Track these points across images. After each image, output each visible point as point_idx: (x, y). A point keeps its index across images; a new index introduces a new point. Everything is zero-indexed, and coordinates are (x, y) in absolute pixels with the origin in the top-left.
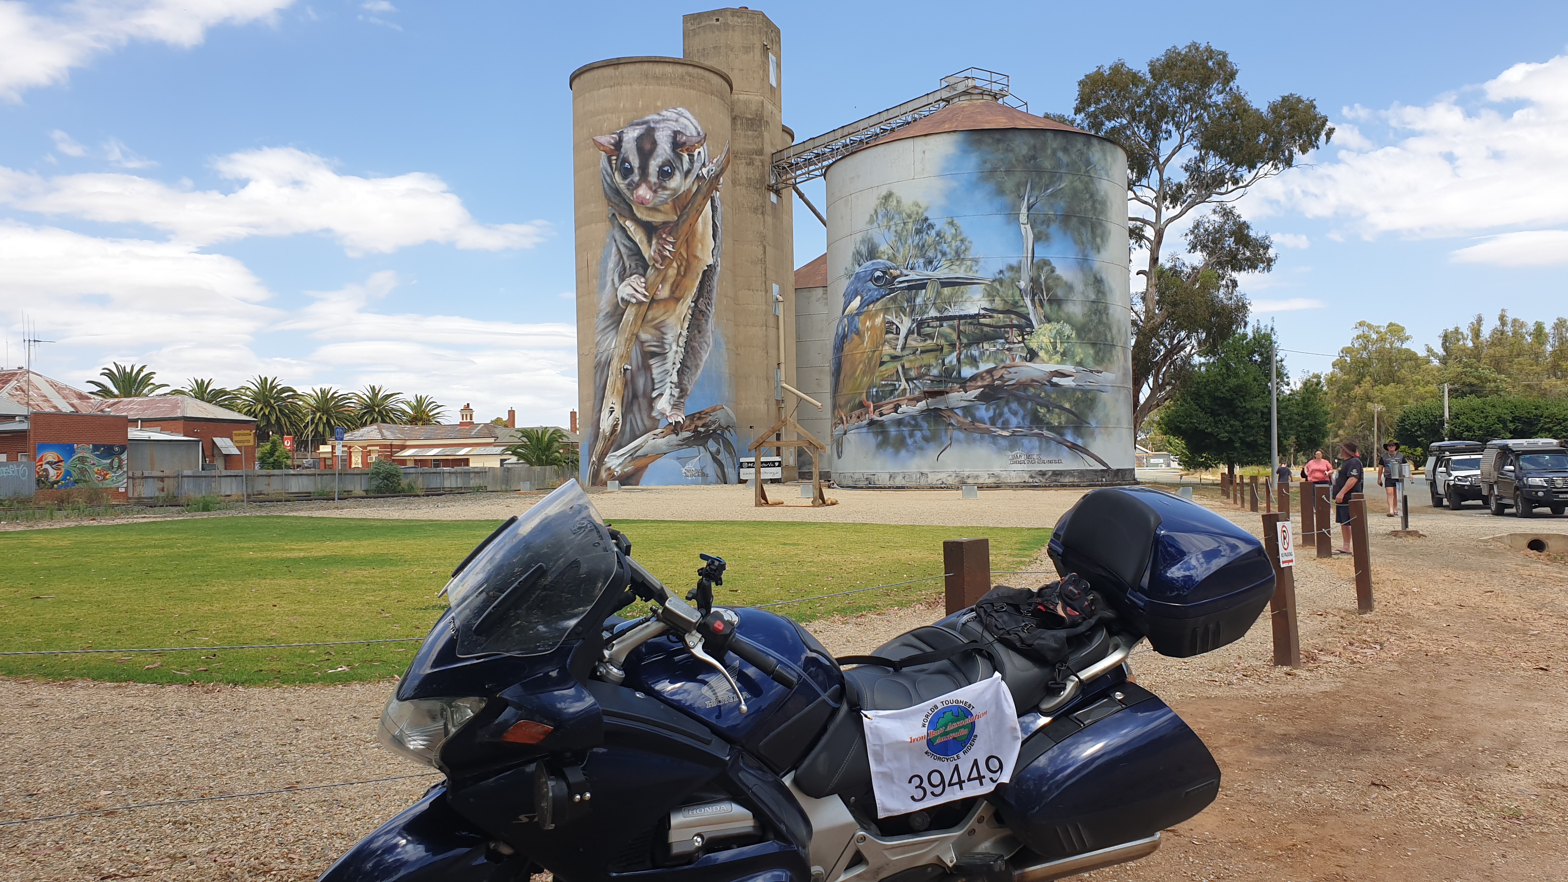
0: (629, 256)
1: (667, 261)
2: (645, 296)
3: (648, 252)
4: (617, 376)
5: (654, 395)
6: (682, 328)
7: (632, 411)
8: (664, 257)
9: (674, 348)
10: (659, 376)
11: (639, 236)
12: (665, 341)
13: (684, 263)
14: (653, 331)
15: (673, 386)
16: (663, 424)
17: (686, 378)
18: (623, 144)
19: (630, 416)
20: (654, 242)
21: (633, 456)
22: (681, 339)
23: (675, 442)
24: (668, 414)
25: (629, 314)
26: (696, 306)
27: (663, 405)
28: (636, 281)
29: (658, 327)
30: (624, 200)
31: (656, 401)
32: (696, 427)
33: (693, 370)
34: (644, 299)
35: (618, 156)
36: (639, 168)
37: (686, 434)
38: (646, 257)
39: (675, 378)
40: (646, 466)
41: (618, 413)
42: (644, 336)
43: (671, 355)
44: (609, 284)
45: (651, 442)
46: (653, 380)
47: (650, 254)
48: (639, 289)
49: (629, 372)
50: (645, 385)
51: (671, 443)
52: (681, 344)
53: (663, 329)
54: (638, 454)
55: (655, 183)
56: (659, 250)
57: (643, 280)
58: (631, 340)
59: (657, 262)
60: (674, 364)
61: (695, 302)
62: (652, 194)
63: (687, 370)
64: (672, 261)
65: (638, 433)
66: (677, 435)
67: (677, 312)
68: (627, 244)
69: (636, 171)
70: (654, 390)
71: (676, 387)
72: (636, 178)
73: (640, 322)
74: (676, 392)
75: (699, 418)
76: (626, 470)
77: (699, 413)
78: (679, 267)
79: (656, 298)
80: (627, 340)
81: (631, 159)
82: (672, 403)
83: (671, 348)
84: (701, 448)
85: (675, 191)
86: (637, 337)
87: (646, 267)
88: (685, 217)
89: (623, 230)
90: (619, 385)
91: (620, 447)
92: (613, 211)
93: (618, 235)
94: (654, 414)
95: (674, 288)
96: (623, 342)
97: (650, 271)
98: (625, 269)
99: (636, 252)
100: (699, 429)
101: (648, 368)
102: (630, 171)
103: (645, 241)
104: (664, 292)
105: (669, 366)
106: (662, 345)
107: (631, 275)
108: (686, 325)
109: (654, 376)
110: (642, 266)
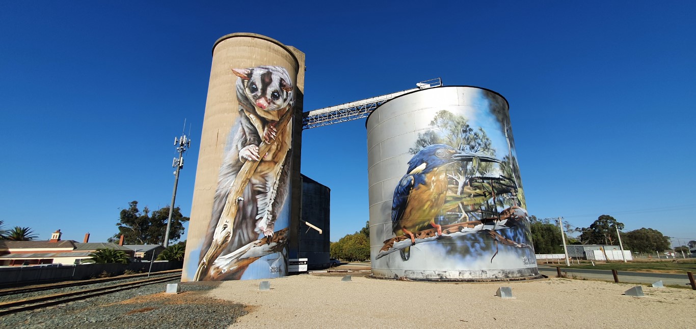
0: (250, 134)
1: (272, 141)
2: (258, 157)
3: (262, 133)
4: (232, 204)
5: (257, 217)
6: (276, 179)
7: (241, 228)
8: (271, 139)
9: (272, 190)
10: (261, 206)
11: (257, 124)
12: (267, 185)
13: (280, 144)
14: (261, 179)
15: (269, 213)
16: (261, 237)
17: (276, 209)
18: (253, 75)
19: (239, 231)
20: (266, 129)
21: (238, 259)
22: (275, 185)
23: (267, 249)
24: (265, 231)
25: (246, 167)
26: (283, 169)
27: (262, 224)
28: (253, 148)
29: (263, 177)
30: (250, 103)
31: (258, 222)
32: (279, 239)
33: (280, 203)
34: (257, 159)
35: (249, 81)
36: (262, 89)
37: (273, 244)
38: (261, 136)
39: (270, 208)
40: (247, 265)
41: (230, 228)
42: (254, 181)
43: (269, 194)
44: (234, 147)
45: (252, 249)
46: (257, 208)
47: (263, 135)
48: (254, 153)
49: (241, 202)
50: (252, 211)
51: (265, 250)
52: (275, 188)
53: (266, 178)
54: (242, 257)
55: (269, 99)
56: (268, 134)
57: (257, 148)
58: (246, 182)
59: (267, 140)
60: (271, 199)
61: (283, 166)
62: (267, 104)
63: (277, 204)
64: (275, 141)
65: (244, 242)
66: (269, 244)
67: (275, 170)
68: (250, 127)
69: (259, 90)
70: (257, 214)
71: (271, 214)
72: (259, 94)
73: (253, 172)
74: (270, 217)
75: (281, 234)
76: (231, 269)
77: (281, 231)
78: (278, 145)
79: (265, 159)
80: (243, 182)
81: (257, 84)
82: (267, 223)
83: (270, 190)
84: (280, 253)
85: (279, 106)
86: (250, 181)
87: (260, 141)
88: (282, 121)
89: (248, 119)
90: (234, 210)
91: (230, 252)
92: (242, 108)
93: (244, 121)
94: (256, 230)
95: (274, 156)
96: (240, 183)
97: (262, 144)
98: (246, 140)
99: (255, 132)
100: (280, 241)
101: (254, 201)
102: (256, 89)
103: (261, 127)
104: (269, 157)
105: (268, 200)
106: (265, 188)
107: (250, 144)
108: (278, 179)
109: (258, 206)
110: (258, 141)
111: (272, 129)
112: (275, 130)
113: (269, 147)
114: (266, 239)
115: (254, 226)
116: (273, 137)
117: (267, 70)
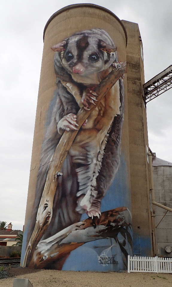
1: (92, 106)
2: (76, 126)
3: (80, 100)
4: (52, 181)
5: (79, 194)
6: (100, 149)
7: (61, 207)
8: (90, 104)
9: (95, 161)
10: (83, 181)
12: (88, 156)
13: (103, 109)
15: (93, 189)
16: (84, 217)
21: (59, 244)
22: (99, 156)
23: (93, 233)
25: (64, 139)
27: (85, 202)
28: (71, 118)
29: (84, 147)
33: (108, 179)
34: (75, 128)
36: (77, 55)
37: (102, 227)
39: (94, 183)
41: (50, 208)
42: (73, 152)
43: (92, 166)
46: (78, 183)
47: (81, 101)
48: (72, 122)
49: (60, 177)
50: (72, 187)
51: (90, 234)
52: (99, 159)
53: (88, 148)
54: (64, 241)
55: (86, 63)
56: (87, 99)
57: (75, 116)
58: (64, 155)
59: (85, 106)
60: (94, 172)
61: (110, 133)
62: (84, 69)
64: (95, 106)
65: (64, 224)
66: (95, 227)
67: (98, 138)
68: (67, 96)
70: (78, 191)
71: (95, 190)
72: (75, 60)
73: (71, 143)
74: (95, 193)
75: (112, 215)
76: (52, 255)
77: (112, 211)
78: (100, 111)
79: (83, 127)
80: (61, 155)
82: (92, 201)
83: (92, 161)
84: (113, 239)
85: (99, 69)
86: (69, 153)
87: (77, 109)
88: (104, 83)
89: (65, 89)
90: (53, 187)
91: (50, 235)
93: (61, 92)
94: (78, 209)
95: (96, 122)
96: (58, 156)
97: (80, 112)
98: (63, 111)
99: (72, 101)
100: (111, 224)
101: (74, 175)
102: (72, 57)
103: (78, 94)
104: (89, 124)
105: (90, 173)
107: (67, 114)
108: (103, 147)
109: (79, 181)
110: (75, 108)
111: (91, 93)
112: (95, 94)
113: (90, 113)
114: (91, 221)
115: (75, 205)
116: (93, 102)
117: (82, 35)
